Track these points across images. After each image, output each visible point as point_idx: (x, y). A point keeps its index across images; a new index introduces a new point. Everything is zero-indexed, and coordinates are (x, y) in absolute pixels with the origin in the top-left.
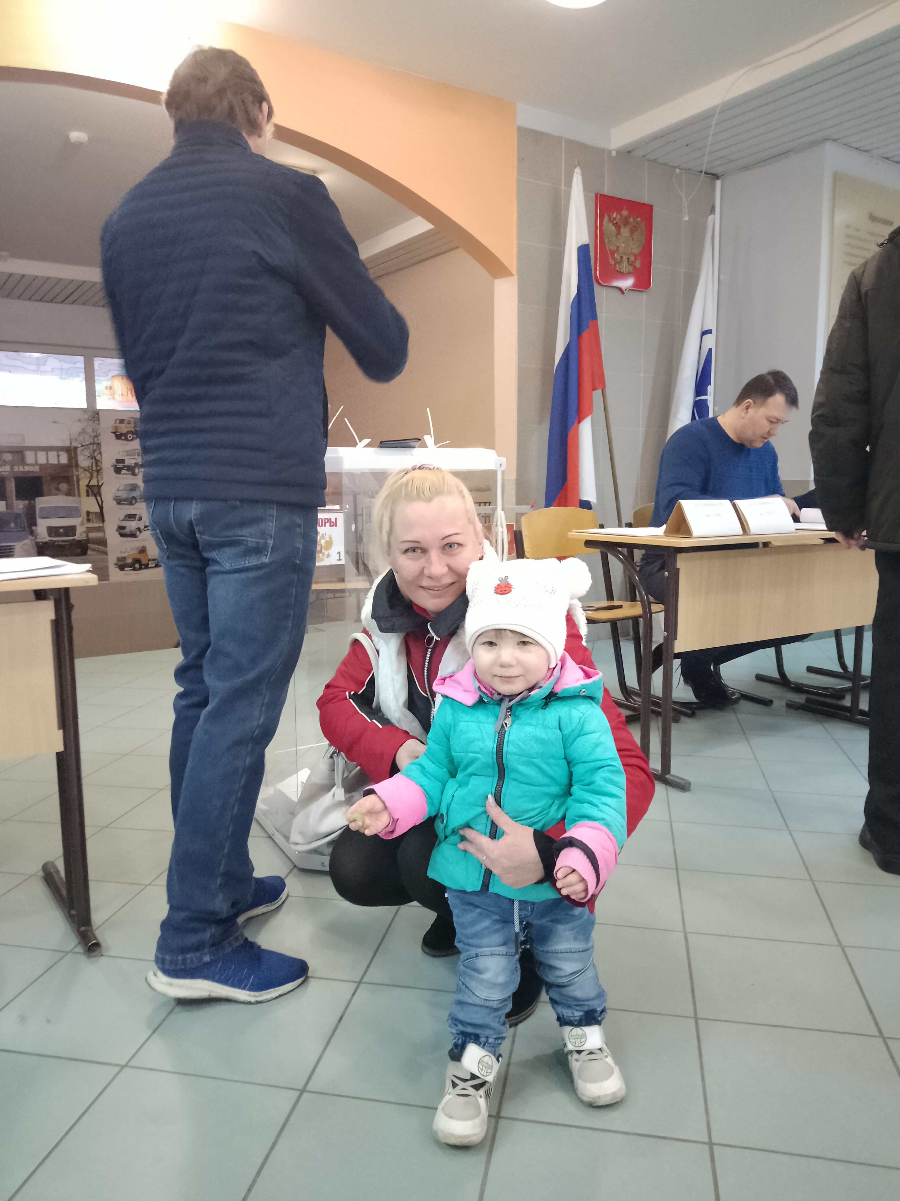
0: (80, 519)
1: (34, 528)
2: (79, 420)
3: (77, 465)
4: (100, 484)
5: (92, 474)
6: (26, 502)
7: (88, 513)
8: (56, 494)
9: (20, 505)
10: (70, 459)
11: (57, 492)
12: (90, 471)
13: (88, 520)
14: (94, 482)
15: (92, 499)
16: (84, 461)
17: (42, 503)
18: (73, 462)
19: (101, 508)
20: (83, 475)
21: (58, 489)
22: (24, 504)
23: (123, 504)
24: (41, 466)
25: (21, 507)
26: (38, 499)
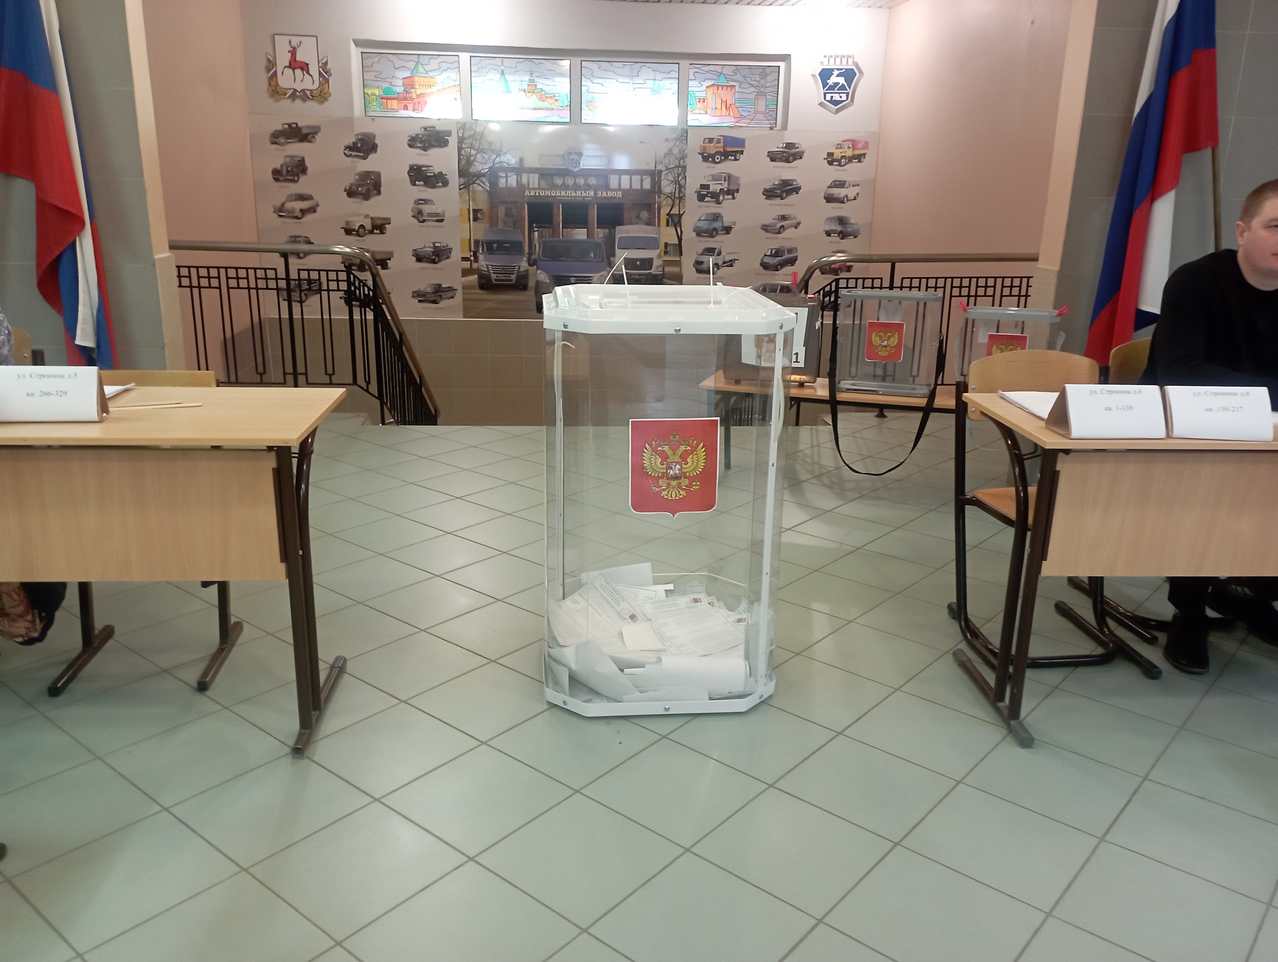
0: (657, 252)
1: (612, 259)
2: (667, 140)
3: (660, 191)
4: (681, 213)
5: (674, 201)
6: (607, 231)
7: (666, 244)
8: (636, 223)
9: (600, 234)
10: (653, 184)
11: (637, 221)
12: (673, 198)
13: (666, 253)
14: (675, 211)
15: (672, 230)
16: (667, 188)
17: (622, 232)
18: (656, 188)
19: (680, 239)
20: (664, 202)
21: (638, 217)
22: (604, 234)
23: (702, 236)
24: (624, 191)
25: (601, 235)
26: (618, 228)
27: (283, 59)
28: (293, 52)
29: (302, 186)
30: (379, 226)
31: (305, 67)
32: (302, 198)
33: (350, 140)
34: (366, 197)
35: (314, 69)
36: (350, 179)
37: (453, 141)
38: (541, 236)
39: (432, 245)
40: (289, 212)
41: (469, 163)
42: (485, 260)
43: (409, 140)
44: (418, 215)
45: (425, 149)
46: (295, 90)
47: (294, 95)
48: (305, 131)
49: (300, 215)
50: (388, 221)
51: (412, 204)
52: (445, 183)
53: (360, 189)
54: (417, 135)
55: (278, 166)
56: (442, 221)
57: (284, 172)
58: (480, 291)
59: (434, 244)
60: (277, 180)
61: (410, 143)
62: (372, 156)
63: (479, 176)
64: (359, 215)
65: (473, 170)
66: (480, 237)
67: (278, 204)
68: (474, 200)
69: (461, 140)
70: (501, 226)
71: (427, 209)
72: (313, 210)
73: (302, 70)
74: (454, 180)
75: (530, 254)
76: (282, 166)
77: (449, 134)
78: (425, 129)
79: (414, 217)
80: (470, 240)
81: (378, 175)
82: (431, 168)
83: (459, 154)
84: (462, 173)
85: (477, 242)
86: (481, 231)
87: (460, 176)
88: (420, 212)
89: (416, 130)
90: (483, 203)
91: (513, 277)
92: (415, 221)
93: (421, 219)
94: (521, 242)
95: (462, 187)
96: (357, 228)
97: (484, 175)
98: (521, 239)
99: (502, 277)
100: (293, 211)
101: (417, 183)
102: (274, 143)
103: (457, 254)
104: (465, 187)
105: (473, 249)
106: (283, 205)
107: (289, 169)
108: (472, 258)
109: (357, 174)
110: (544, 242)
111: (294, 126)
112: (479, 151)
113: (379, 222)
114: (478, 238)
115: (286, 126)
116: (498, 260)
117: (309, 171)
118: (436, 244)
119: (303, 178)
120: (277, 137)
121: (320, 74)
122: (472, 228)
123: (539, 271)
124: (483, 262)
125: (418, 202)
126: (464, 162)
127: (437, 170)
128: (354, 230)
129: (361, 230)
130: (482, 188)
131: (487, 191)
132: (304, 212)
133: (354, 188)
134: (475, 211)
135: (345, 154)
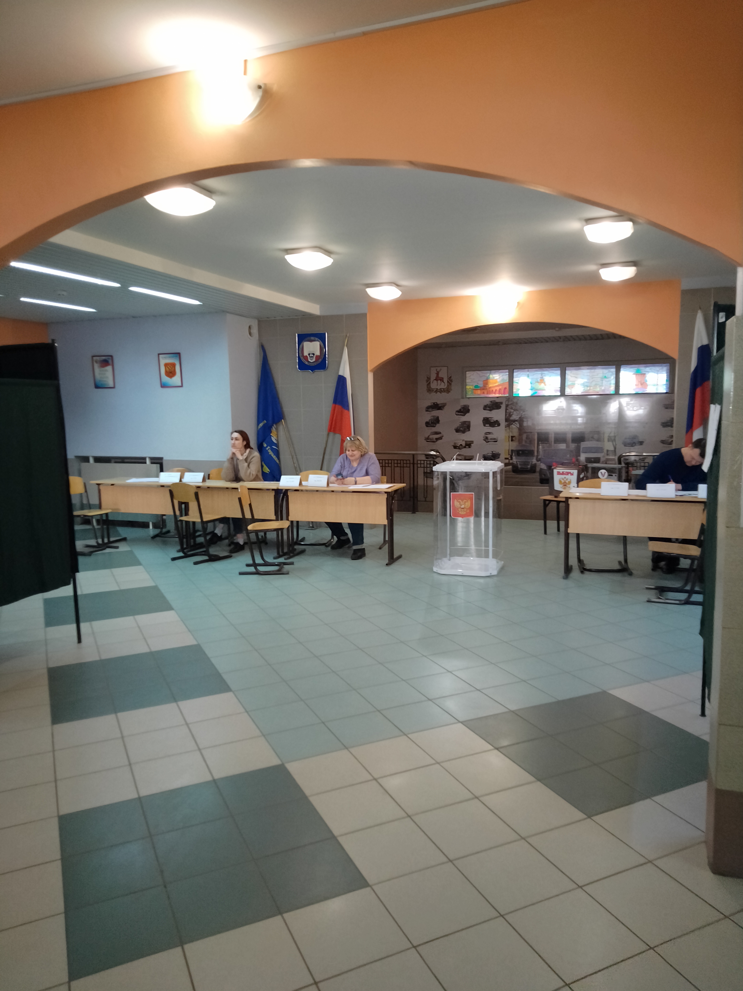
0: (603, 454)
1: (578, 458)
5: (611, 430)
6: (576, 444)
7: (608, 451)
8: (591, 441)
13: (607, 455)
14: (612, 434)
15: (611, 443)
17: (583, 445)
19: (615, 448)
20: (606, 430)
21: (592, 438)
22: (575, 446)
23: (627, 446)
25: (573, 447)
26: (582, 443)
27: (433, 376)
28: (438, 374)
29: (437, 428)
30: (469, 445)
31: (442, 380)
32: (437, 433)
33: (458, 408)
34: (464, 432)
35: (445, 380)
36: (457, 425)
37: (503, 406)
38: (543, 447)
39: (491, 453)
40: (431, 439)
41: (510, 416)
42: (516, 459)
43: (484, 407)
44: (486, 439)
45: (490, 410)
46: (437, 389)
47: (437, 391)
48: (440, 405)
49: (435, 440)
50: (472, 442)
51: (483, 435)
52: (499, 425)
53: (461, 429)
54: (488, 405)
55: (428, 420)
56: (496, 441)
57: (430, 423)
58: (513, 473)
59: (492, 452)
60: (427, 426)
61: (484, 408)
62: (467, 414)
63: (515, 421)
64: (460, 440)
65: (512, 418)
66: (514, 448)
67: (427, 436)
68: (512, 432)
69: (507, 406)
70: (524, 443)
71: (490, 436)
72: (441, 438)
73: (441, 380)
74: (503, 423)
75: (537, 456)
76: (429, 420)
77: (501, 403)
78: (491, 402)
79: (484, 440)
80: (509, 450)
81: (469, 422)
82: (492, 419)
83: (506, 412)
84: (507, 420)
85: (512, 451)
86: (514, 446)
87: (506, 422)
88: (487, 438)
89: (487, 402)
90: (515, 433)
91: (529, 466)
92: (484, 441)
93: (487, 441)
94: (533, 450)
95: (506, 426)
96: (459, 446)
97: (516, 421)
98: (532, 449)
99: (523, 467)
100: (433, 439)
101: (486, 425)
102: (427, 411)
103: (502, 456)
104: (508, 426)
105: (510, 454)
106: (429, 436)
107: (432, 421)
108: (510, 458)
109: (460, 423)
110: (544, 450)
111: (436, 403)
112: (515, 410)
113: (468, 443)
114: (513, 449)
115: (433, 404)
116: (523, 459)
117: (440, 422)
118: (493, 452)
119: (438, 425)
120: (429, 409)
121: (448, 381)
122: (510, 445)
123: (541, 464)
124: (515, 460)
125: (486, 433)
126: (507, 415)
127: (495, 419)
128: (458, 447)
129: (461, 446)
130: (515, 427)
131: (518, 427)
132: (437, 439)
133: (459, 428)
134: (512, 437)
135: (456, 414)
